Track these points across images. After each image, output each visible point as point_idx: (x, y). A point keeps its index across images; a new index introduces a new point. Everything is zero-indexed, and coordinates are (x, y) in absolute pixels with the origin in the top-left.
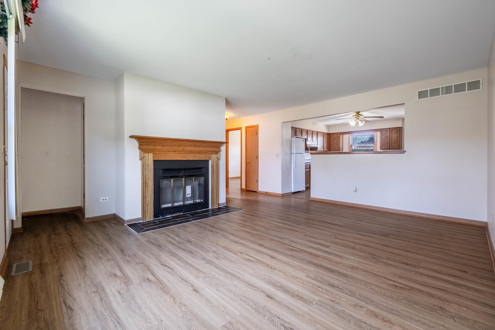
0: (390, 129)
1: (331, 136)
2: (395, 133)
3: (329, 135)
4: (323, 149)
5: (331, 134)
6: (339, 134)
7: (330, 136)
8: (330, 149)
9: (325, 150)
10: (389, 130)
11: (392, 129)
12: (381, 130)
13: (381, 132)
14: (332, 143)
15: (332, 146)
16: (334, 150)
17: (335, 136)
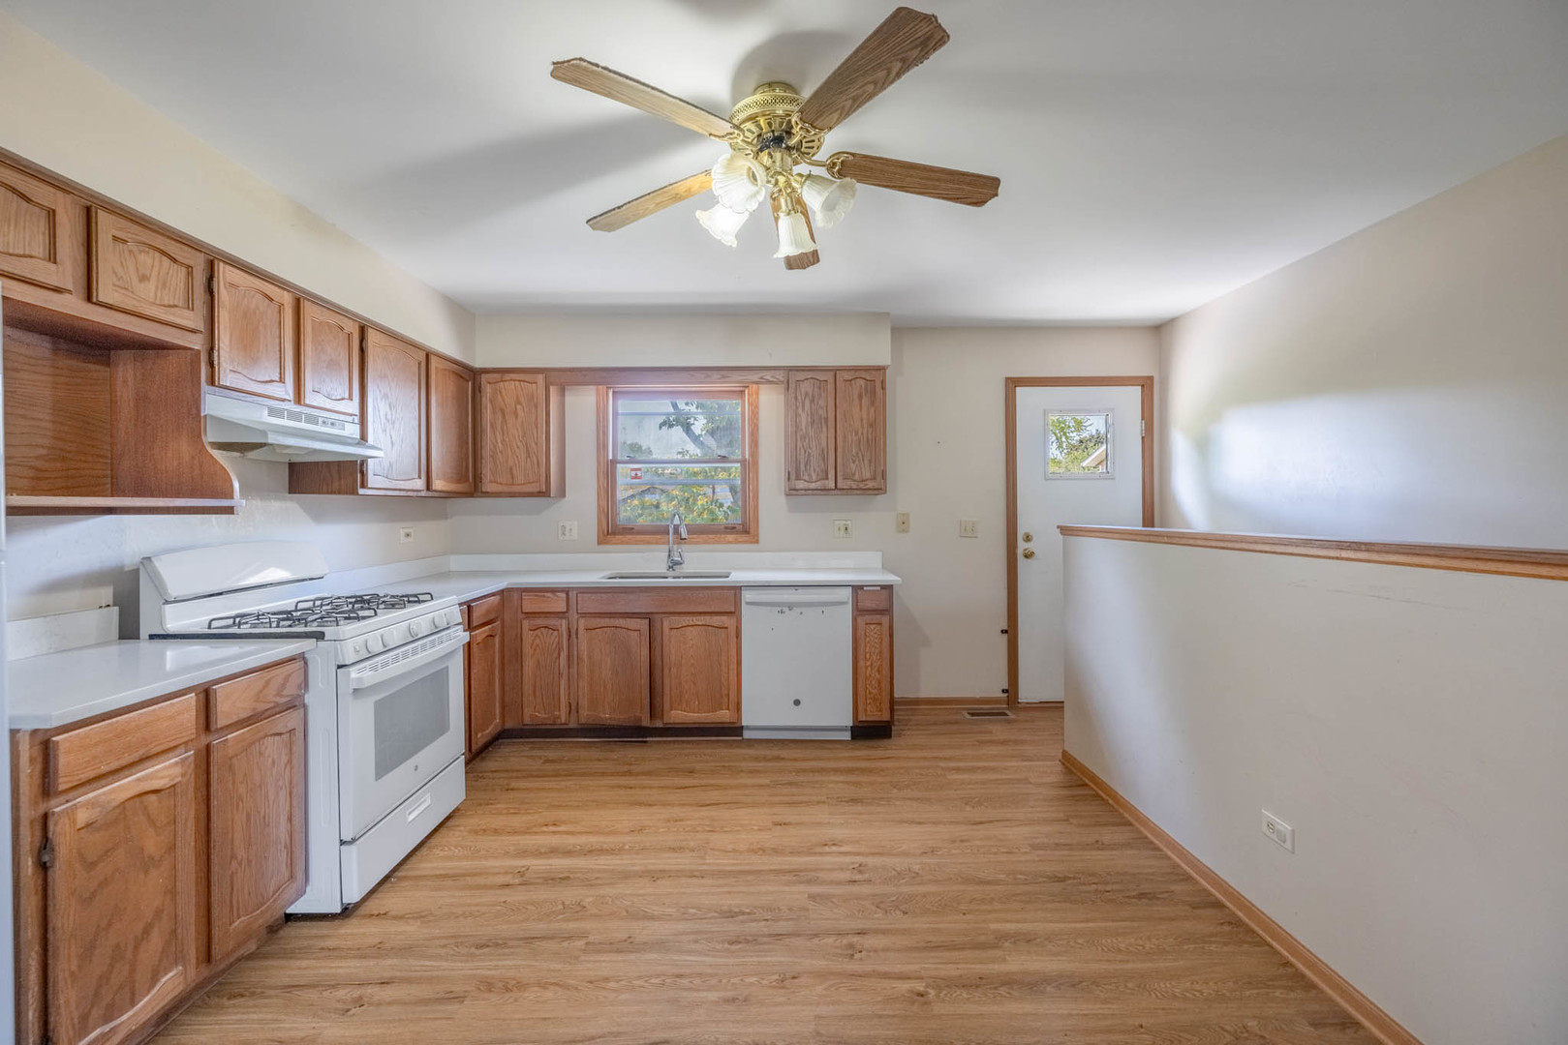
0: (835, 371)
1: (488, 390)
2: (860, 397)
3: (470, 380)
4: (419, 484)
5: (484, 377)
6: (540, 378)
7: (477, 390)
8: (477, 479)
9: (438, 484)
10: (829, 376)
11: (848, 376)
12: (790, 377)
13: (792, 386)
14: (489, 439)
15: (493, 457)
16: (506, 489)
17: (510, 388)
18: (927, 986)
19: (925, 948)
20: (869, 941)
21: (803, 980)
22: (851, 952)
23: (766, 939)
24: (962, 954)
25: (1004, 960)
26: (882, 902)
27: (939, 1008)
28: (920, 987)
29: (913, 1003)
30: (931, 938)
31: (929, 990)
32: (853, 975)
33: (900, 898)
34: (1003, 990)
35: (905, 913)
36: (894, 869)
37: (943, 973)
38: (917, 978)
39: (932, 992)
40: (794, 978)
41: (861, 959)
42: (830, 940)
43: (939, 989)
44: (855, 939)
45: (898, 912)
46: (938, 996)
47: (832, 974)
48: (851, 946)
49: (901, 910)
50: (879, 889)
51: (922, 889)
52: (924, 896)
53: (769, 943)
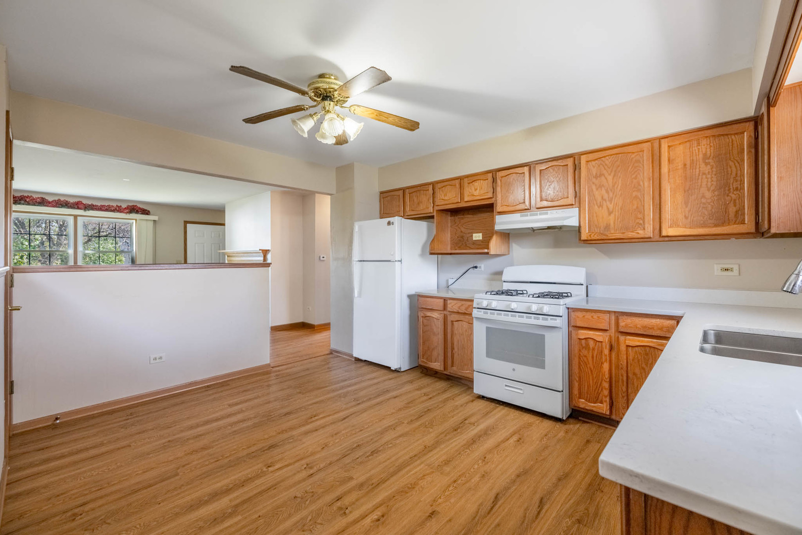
18: (268, 471)
19: (276, 485)
20: (304, 474)
21: (319, 449)
22: (309, 466)
23: (348, 453)
24: (255, 492)
25: (230, 501)
26: (312, 496)
27: (259, 466)
28: (271, 469)
29: (271, 463)
30: (275, 491)
31: (266, 470)
32: (302, 459)
33: (303, 505)
34: (231, 486)
35: (295, 497)
36: (322, 524)
37: (263, 478)
38: (274, 471)
39: (265, 469)
40: (323, 448)
41: (303, 465)
42: (322, 466)
43: (262, 472)
44: (311, 471)
45: (300, 495)
46: (262, 470)
47: (310, 456)
48: (311, 468)
49: (299, 497)
50: (320, 503)
51: (294, 519)
52: (290, 516)
53: (346, 452)
